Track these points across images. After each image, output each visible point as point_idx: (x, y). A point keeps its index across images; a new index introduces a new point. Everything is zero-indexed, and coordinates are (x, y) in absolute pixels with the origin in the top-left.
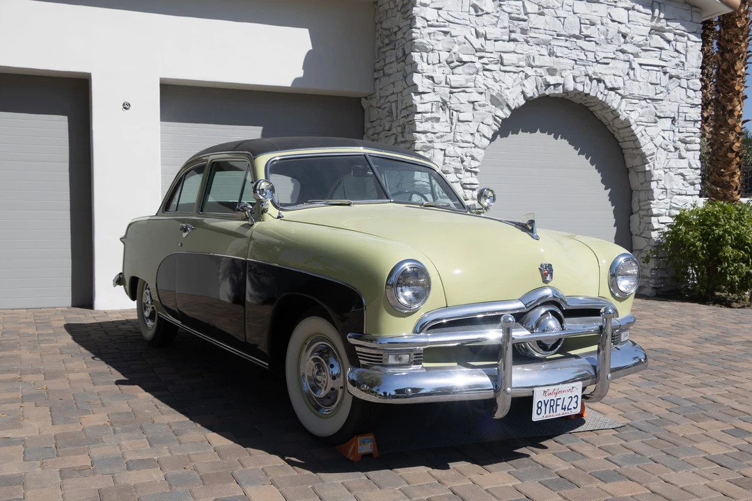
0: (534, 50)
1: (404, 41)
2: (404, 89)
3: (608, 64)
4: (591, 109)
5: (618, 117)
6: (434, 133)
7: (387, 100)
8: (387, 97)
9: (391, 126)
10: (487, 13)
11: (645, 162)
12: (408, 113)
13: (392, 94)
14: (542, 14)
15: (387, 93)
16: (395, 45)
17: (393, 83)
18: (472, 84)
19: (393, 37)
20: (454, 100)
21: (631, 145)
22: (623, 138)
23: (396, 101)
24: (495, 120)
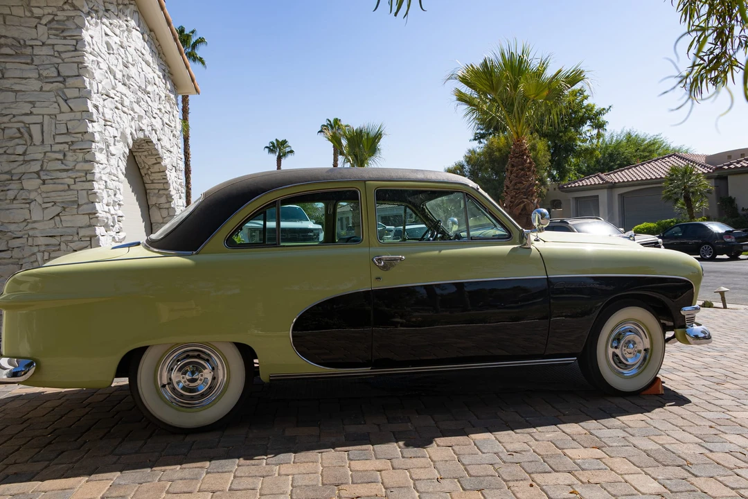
0: (132, 97)
1: (60, 61)
2: (61, 112)
3: (155, 118)
4: (134, 154)
5: (160, 163)
6: (102, 164)
7: (13, 120)
8: (14, 116)
9: (26, 151)
10: (113, 54)
11: (170, 200)
12: (74, 140)
13: (26, 114)
14: (133, 65)
15: (14, 112)
16: (32, 60)
17: (33, 103)
18: (112, 120)
19: (28, 51)
20: (107, 133)
21: (161, 186)
22: (152, 180)
23: (42, 124)
24: (124, 157)
